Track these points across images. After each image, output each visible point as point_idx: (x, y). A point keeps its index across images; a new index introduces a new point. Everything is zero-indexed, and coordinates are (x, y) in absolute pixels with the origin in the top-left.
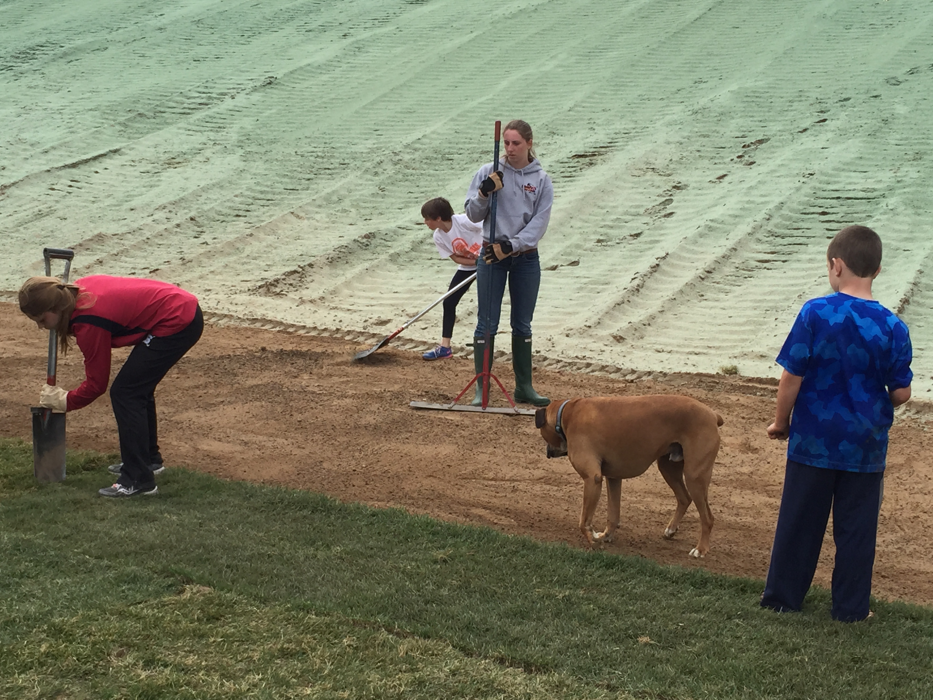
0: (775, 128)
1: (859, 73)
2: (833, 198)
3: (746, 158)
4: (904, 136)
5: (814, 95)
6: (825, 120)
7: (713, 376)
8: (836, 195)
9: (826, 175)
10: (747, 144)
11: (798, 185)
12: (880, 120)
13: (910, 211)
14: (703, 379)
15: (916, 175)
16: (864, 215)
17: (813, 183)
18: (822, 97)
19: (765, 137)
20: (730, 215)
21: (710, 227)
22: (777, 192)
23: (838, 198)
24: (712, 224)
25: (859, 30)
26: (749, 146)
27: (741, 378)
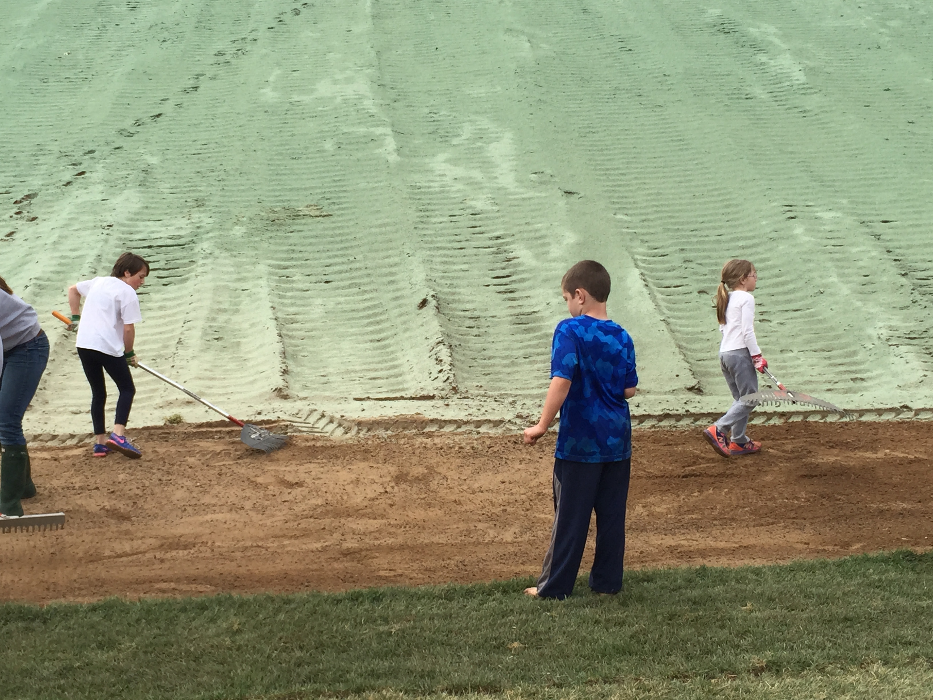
0: (35, 182)
1: (86, 126)
2: (145, 247)
3: (25, 213)
4: (174, 185)
5: (55, 148)
6: (83, 173)
7: (160, 428)
8: (146, 244)
9: (123, 225)
10: (19, 199)
11: (104, 237)
12: (140, 171)
13: (226, 254)
14: (152, 431)
15: (210, 220)
16: (186, 261)
17: (116, 234)
18: (65, 150)
19: (31, 192)
20: (51, 272)
21: (40, 286)
22: (85, 245)
23: (150, 247)
24: (39, 282)
25: (56, 84)
26: (21, 202)
27: (190, 425)
